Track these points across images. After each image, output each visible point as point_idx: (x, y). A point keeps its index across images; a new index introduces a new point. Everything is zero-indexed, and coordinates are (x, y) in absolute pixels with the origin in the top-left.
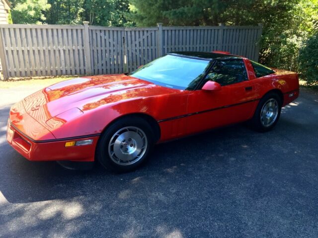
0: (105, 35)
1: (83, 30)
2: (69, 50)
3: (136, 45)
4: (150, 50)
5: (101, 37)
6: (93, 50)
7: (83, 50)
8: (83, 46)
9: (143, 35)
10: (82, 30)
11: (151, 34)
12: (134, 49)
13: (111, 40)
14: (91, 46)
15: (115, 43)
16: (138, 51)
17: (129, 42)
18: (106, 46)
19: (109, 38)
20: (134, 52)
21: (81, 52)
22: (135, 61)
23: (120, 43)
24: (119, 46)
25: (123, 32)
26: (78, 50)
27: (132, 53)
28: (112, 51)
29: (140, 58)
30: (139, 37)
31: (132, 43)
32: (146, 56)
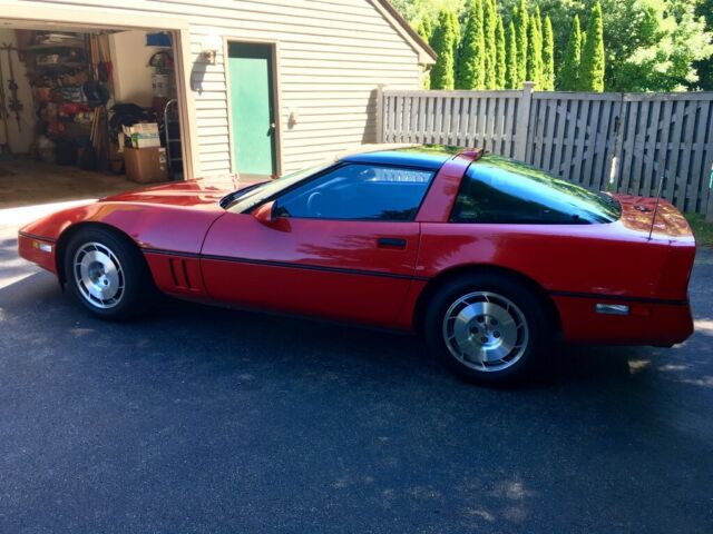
0: (568, 110)
1: (520, 101)
2: (485, 142)
3: (647, 138)
4: (686, 154)
5: (557, 115)
6: (534, 145)
7: (513, 143)
8: (514, 133)
9: (673, 112)
10: (517, 100)
11: (698, 110)
12: (641, 146)
13: (582, 123)
14: (531, 135)
15: (592, 130)
16: (651, 154)
17: (631, 129)
18: (565, 136)
19: (578, 117)
20: (639, 155)
21: (508, 146)
22: (637, 176)
23: (604, 131)
24: (602, 137)
25: (617, 106)
26: (503, 142)
27: (634, 158)
28: (580, 149)
29: (654, 171)
30: (661, 118)
31: (636, 132)
32: (673, 167)
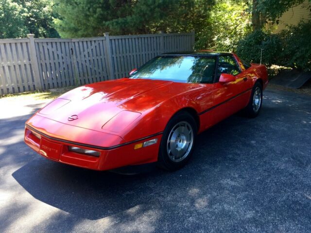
0: (52, 47)
1: (29, 44)
2: (14, 66)
3: (85, 56)
4: (99, 60)
5: (48, 49)
6: (41, 64)
7: (30, 65)
8: (29, 60)
9: (91, 45)
10: (27, 43)
11: (99, 43)
12: (83, 59)
13: (59, 52)
14: (39, 60)
15: (63, 55)
16: (88, 62)
17: (78, 53)
18: (54, 59)
19: (57, 50)
20: (84, 63)
21: (28, 67)
22: (85, 71)
23: (68, 55)
24: (68, 57)
25: (70, 44)
26: (25, 65)
27: (82, 64)
28: (61, 63)
29: (91, 68)
30: (88, 48)
31: (80, 54)
32: (96, 65)
